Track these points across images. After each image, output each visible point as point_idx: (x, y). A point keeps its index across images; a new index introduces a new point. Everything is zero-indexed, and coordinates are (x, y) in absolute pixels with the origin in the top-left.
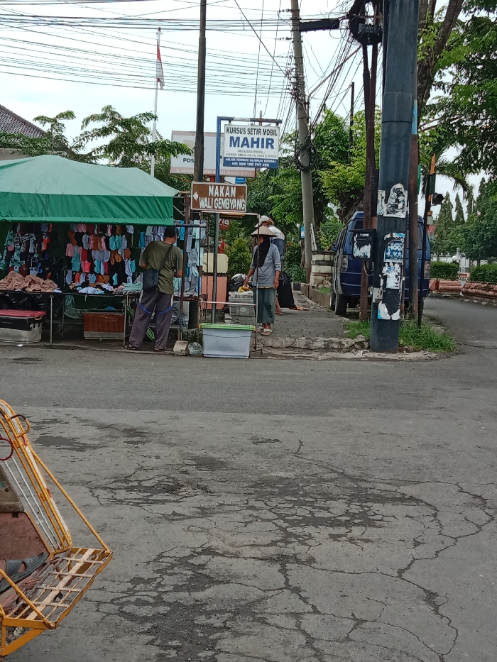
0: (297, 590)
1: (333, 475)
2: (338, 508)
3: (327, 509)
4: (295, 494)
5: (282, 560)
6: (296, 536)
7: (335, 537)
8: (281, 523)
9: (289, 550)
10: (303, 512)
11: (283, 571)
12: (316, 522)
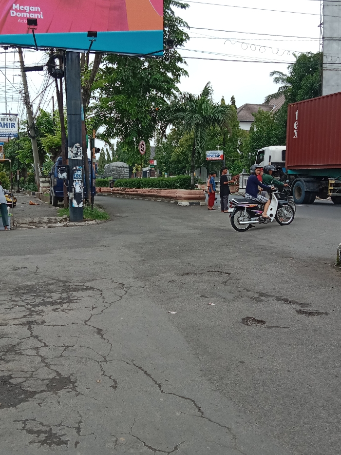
0: (36, 337)
1: (53, 281)
2: (56, 296)
3: (51, 297)
4: (35, 292)
5: (29, 323)
6: (35, 312)
7: (55, 310)
8: (29, 307)
9: (32, 319)
10: (39, 300)
11: (30, 329)
12: (45, 304)
